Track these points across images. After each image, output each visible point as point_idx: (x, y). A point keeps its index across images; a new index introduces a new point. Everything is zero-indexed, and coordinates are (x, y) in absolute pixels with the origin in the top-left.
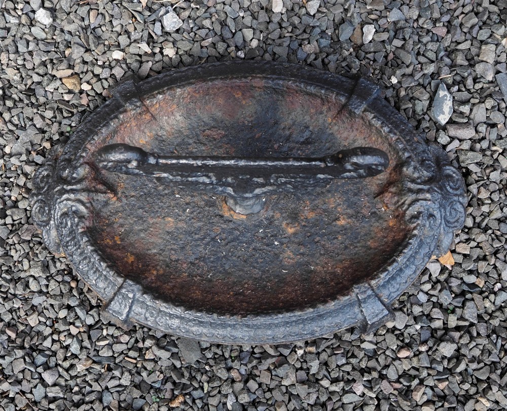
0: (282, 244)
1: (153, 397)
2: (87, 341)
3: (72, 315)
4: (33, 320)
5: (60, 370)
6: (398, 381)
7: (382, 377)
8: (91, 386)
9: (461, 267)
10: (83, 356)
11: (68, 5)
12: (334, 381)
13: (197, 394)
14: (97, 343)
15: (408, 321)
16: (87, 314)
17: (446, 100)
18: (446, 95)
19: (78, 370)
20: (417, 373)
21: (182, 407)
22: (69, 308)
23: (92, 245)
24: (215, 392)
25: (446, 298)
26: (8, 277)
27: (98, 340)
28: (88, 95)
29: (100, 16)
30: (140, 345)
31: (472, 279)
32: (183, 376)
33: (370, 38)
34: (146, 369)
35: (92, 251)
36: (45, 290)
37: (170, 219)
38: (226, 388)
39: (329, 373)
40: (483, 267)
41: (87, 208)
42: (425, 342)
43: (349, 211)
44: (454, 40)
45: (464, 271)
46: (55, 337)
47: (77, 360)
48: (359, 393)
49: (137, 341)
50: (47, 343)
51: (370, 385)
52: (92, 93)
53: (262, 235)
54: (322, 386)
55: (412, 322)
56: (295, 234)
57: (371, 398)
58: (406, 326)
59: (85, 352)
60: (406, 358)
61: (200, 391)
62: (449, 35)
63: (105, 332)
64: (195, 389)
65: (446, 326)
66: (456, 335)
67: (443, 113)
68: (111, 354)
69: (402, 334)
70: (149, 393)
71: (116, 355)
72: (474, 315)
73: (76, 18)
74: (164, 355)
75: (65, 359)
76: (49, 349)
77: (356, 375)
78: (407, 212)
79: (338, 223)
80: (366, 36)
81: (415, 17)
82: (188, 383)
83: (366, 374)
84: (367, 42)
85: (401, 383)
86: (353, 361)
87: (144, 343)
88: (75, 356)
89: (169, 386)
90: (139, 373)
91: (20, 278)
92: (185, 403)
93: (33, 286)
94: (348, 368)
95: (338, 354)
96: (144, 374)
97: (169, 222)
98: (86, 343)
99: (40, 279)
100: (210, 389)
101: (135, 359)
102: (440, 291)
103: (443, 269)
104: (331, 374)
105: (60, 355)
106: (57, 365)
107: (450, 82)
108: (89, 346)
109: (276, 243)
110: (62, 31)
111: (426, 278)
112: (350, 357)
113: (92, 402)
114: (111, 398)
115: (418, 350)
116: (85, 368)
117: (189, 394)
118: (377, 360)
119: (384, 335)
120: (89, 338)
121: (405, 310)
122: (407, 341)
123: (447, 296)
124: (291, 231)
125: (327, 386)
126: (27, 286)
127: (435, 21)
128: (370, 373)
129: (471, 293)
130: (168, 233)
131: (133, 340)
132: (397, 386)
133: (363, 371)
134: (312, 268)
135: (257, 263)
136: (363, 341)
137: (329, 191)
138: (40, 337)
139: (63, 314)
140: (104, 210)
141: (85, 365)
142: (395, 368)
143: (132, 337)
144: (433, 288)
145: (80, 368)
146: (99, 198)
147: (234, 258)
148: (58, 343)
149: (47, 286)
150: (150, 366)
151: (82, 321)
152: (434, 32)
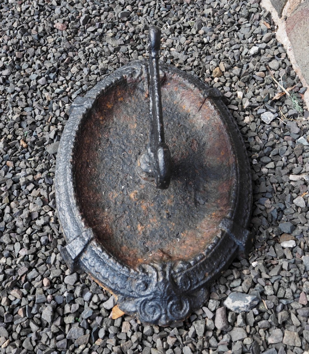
0: (123, 190)
1: (27, 132)
2: (62, 96)
3: (77, 87)
4: (74, 70)
5: (46, 85)
6: (26, 280)
7: (30, 269)
8: (36, 101)
9: (111, 325)
10: (53, 95)
11: (264, 60)
12: (30, 237)
13: (27, 155)
14: (60, 102)
15: (70, 285)
17: (244, 302)
18: (248, 301)
20: (31, 293)
21: (20, 147)
22: (81, 86)
23: (115, 82)
24: (27, 164)
25: (87, 313)
26: (98, 55)
27: (62, 102)
28: (211, 81)
29: (262, 79)
31: (101, 334)
32: (39, 146)
33: (285, 246)
34: (44, 126)
35: (112, 82)
36: (91, 73)
37: (136, 126)
38: (30, 170)
39: (36, 233)
40: (111, 341)
41: (138, 78)
42: (54, 299)
43: (148, 233)
44: (298, 311)
45: (108, 328)
46: (65, 82)
47: (51, 92)
48: (20, 252)
50: (61, 78)
51: (25, 259)
52: (212, 83)
53: (128, 178)
54: (27, 229)
55: (69, 289)
56: (130, 198)
57: (16, 261)
58: (66, 285)
59: (56, 95)
60: (43, 285)
61: (29, 156)
62: (301, 306)
63: (67, 105)
64: (30, 154)
65: (65, 315)
66: (58, 323)
67: (233, 302)
68: (54, 109)
69: (61, 283)
70: (30, 129)
71: (53, 112)
72: (73, 335)
73: (257, 66)
74: (52, 135)
75: (52, 87)
76: (58, 80)
77: (33, 250)
79: (139, 225)
82: (34, 149)
83: (33, 256)
85: (25, 282)
86: (43, 249)
87: (60, 125)
88: (53, 91)
89: (33, 139)
90: (42, 123)
91: (97, 61)
92: (22, 148)
93: (93, 67)
94: (38, 245)
95: (48, 237)
96: (41, 126)
97: (134, 125)
100: (30, 162)
101: (51, 121)
102: (92, 308)
103: (109, 311)
105: (54, 84)
106: (49, 84)
107: (261, 307)
108: (59, 98)
109: (123, 187)
110: (248, 62)
111: (102, 297)
112: (46, 247)
113: (26, 102)
114: (28, 111)
115: (48, 294)
116: (46, 96)
117: (28, 151)
119: (60, 268)
121: (78, 283)
122: (55, 286)
123: (88, 313)
124: (132, 195)
125: (27, 232)
126: (94, 64)
128: (34, 259)
129: (90, 334)
130: (127, 126)
131: (61, 119)
132: (23, 279)
133: (35, 254)
134: (106, 210)
135: (109, 176)
136: (56, 254)
137: (162, 218)
138: (65, 74)
139: (78, 83)
140: (139, 91)
141: (48, 97)
142: (35, 276)
143: (63, 118)
144: (95, 304)
145: (46, 94)
146: (145, 85)
147: (112, 163)
148: (61, 84)
149: (94, 74)
150: (46, 129)
151: (73, 93)
152: (301, 294)
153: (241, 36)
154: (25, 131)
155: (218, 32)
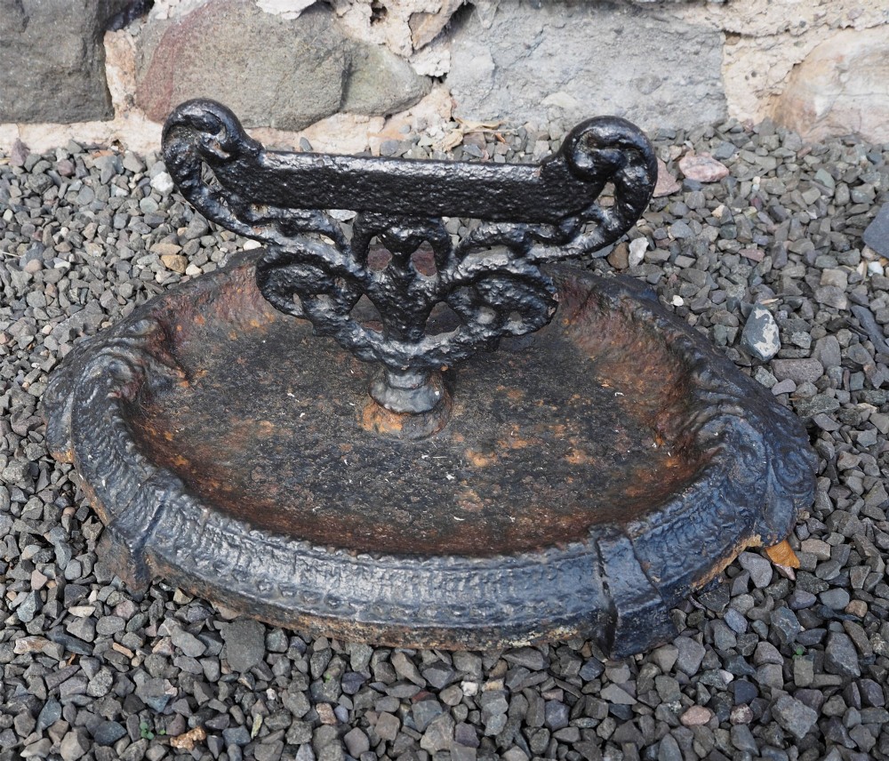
0: (459, 478)
1: (142, 726)
2: (55, 602)
3: (46, 554)
8: (27, 685)
9: (815, 575)
10: (35, 628)
13: (234, 736)
14: (71, 610)
15: (705, 658)
16: (73, 557)
17: (768, 322)
18: (766, 316)
19: (16, 651)
21: (196, 754)
22: (43, 544)
24: (274, 737)
27: (76, 604)
30: (151, 631)
31: (839, 597)
32: (216, 695)
33: (640, 254)
34: (146, 671)
35: (118, 425)
36: (15, 509)
37: (268, 423)
38: (299, 731)
39: (527, 738)
40: (860, 576)
43: (591, 445)
44: (776, 266)
45: (822, 581)
47: (21, 633)
49: (147, 624)
53: (425, 464)
55: (713, 661)
56: (486, 469)
58: (701, 671)
59: (41, 619)
61: (242, 731)
62: (768, 258)
63: (93, 595)
64: (233, 722)
65: (789, 684)
66: (814, 697)
67: (764, 341)
68: (88, 636)
69: (694, 685)
70: (137, 713)
71: (98, 640)
72: (851, 659)
74: (190, 645)
77: (587, 749)
78: (701, 433)
79: (569, 459)
80: (634, 253)
81: (712, 238)
82: (223, 709)
83: (609, 749)
84: (636, 262)
86: (582, 722)
87: (158, 627)
88: (20, 626)
89: (182, 707)
90: (129, 676)
92: (204, 746)
94: (569, 736)
95: (550, 699)
96: (139, 678)
97: (265, 427)
98: (51, 608)
99: (14, 491)
100: (265, 732)
101: (132, 650)
102: (773, 609)
103: (778, 575)
104: (532, 742)
108: (54, 613)
109: (449, 477)
111: (741, 583)
113: (16, 714)
114: (57, 714)
115: (729, 719)
116: (30, 651)
117: (219, 732)
118: (637, 725)
119: (653, 678)
120: (60, 599)
121: (699, 638)
122: (703, 698)
124: (480, 462)
127: (744, 243)
128: (618, 746)
129: (841, 621)
130: (258, 442)
131: (140, 618)
134: (513, 519)
135: (409, 501)
136: (606, 685)
137: (555, 415)
139: (30, 551)
140: (162, 395)
141: (33, 647)
142: (676, 744)
143: (140, 612)
145: (21, 648)
146: (159, 370)
147: (367, 490)
149: (22, 505)
150: (155, 665)
151: (58, 570)
152: (743, 254)
153: (96, 204)
154: (138, 729)
155: (56, 238)
